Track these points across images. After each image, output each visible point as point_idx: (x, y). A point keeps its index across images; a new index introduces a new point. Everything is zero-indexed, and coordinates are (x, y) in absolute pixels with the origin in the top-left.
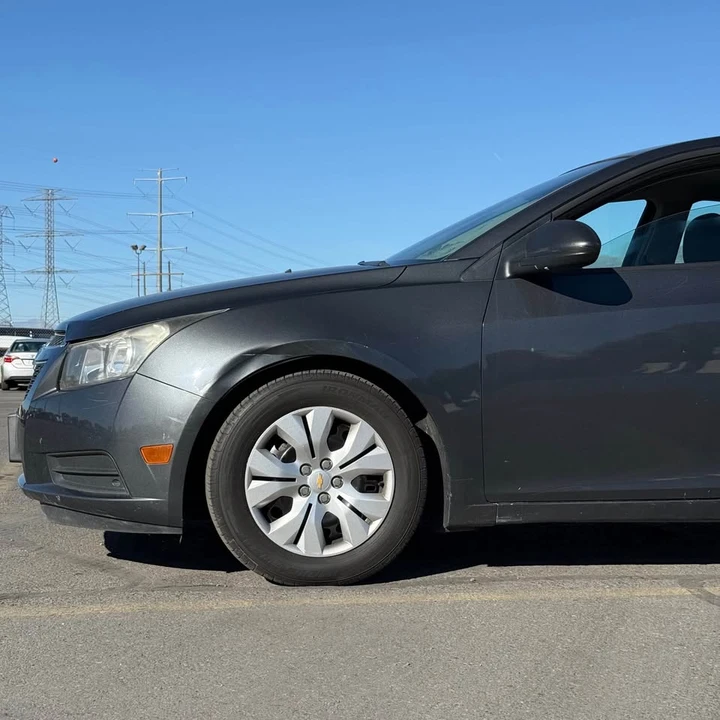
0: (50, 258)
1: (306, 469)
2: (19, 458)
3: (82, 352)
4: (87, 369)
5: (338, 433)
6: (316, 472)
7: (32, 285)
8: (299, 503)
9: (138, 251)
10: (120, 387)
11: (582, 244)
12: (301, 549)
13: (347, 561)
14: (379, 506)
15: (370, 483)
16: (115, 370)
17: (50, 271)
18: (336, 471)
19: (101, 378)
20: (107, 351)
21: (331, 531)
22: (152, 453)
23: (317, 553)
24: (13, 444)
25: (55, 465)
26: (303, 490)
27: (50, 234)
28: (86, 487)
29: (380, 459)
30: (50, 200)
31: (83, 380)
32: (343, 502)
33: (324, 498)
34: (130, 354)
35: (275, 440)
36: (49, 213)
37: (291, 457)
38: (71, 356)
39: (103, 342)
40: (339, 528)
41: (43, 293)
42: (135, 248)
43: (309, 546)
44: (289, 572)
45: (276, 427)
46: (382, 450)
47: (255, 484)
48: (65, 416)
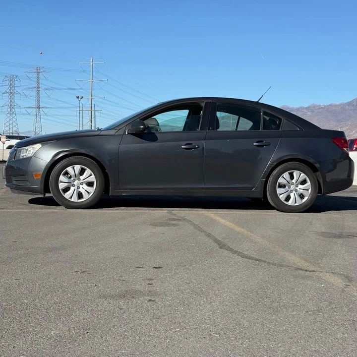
0: (38, 101)
1: (74, 180)
2: (5, 177)
3: (21, 150)
4: (22, 155)
5: (82, 172)
6: (77, 181)
7: (29, 114)
8: (72, 189)
9: (79, 99)
10: (29, 159)
11: (142, 127)
12: (72, 200)
13: (84, 203)
14: (92, 190)
15: (90, 184)
16: (29, 155)
17: (38, 107)
18: (81, 181)
19: (25, 157)
20: (27, 150)
21: (80, 196)
22: (36, 175)
23: (77, 201)
24: (4, 174)
25: (14, 179)
26: (73, 185)
27: (38, 89)
28: (22, 184)
29: (93, 178)
30: (38, 72)
31: (21, 157)
32: (84, 188)
33: (78, 188)
34: (32, 151)
35: (67, 173)
36: (38, 79)
37: (70, 177)
38: (17, 152)
39: (26, 148)
40: (82, 195)
41: (34, 118)
42: (78, 97)
43: (75, 199)
44: (70, 205)
45: (67, 170)
46: (93, 176)
47: (61, 183)
48: (17, 167)
